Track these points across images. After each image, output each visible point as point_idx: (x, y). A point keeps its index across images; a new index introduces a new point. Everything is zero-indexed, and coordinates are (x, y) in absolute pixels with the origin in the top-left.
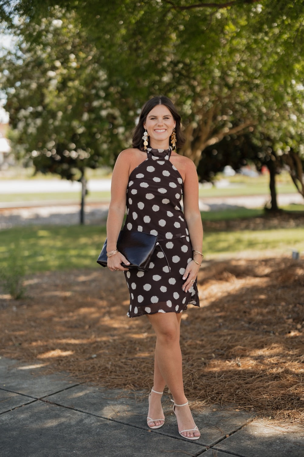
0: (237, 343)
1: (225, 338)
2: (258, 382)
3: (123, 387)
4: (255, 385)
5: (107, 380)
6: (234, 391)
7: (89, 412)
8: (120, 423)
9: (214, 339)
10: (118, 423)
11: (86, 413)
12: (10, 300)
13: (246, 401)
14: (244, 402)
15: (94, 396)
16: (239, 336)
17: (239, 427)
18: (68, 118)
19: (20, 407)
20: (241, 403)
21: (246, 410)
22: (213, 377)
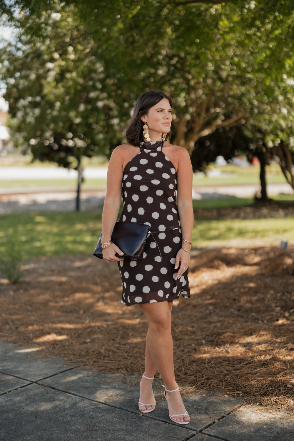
0: (226, 330)
1: (215, 325)
2: (247, 368)
3: (116, 371)
4: (244, 372)
5: (101, 364)
6: (224, 377)
7: (83, 396)
8: (113, 406)
9: (205, 325)
10: (110, 407)
11: (79, 396)
12: (8, 284)
13: (235, 387)
14: (233, 388)
15: (87, 380)
16: (229, 323)
17: (228, 413)
18: (65, 108)
19: (16, 389)
20: (230, 389)
21: (235, 396)
22: (203, 363)
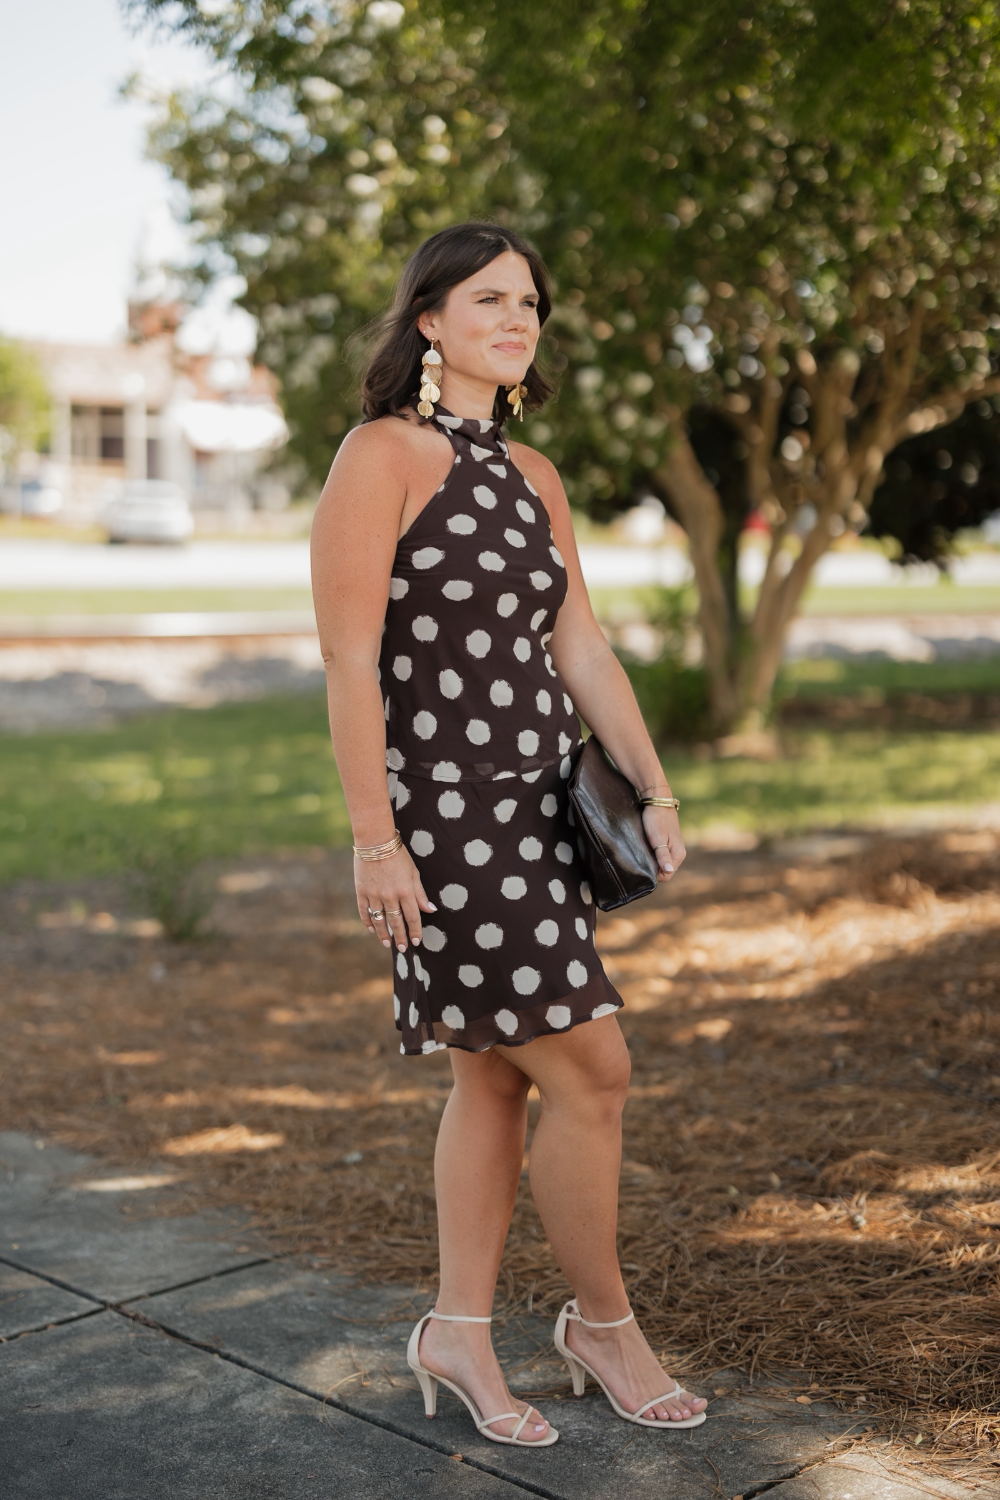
0: (872, 1139)
1: (835, 1116)
2: (908, 1292)
3: (419, 1279)
4: (891, 1306)
5: (372, 1248)
6: (810, 1323)
7: (267, 1369)
8: (364, 1417)
9: (795, 1116)
10: (352, 1417)
11: (256, 1371)
13: (844, 1366)
14: (838, 1370)
15: (305, 1309)
16: (889, 1110)
17: (792, 1469)
19: (37, 1330)
20: (822, 1374)
21: (837, 1402)
22: (747, 1265)
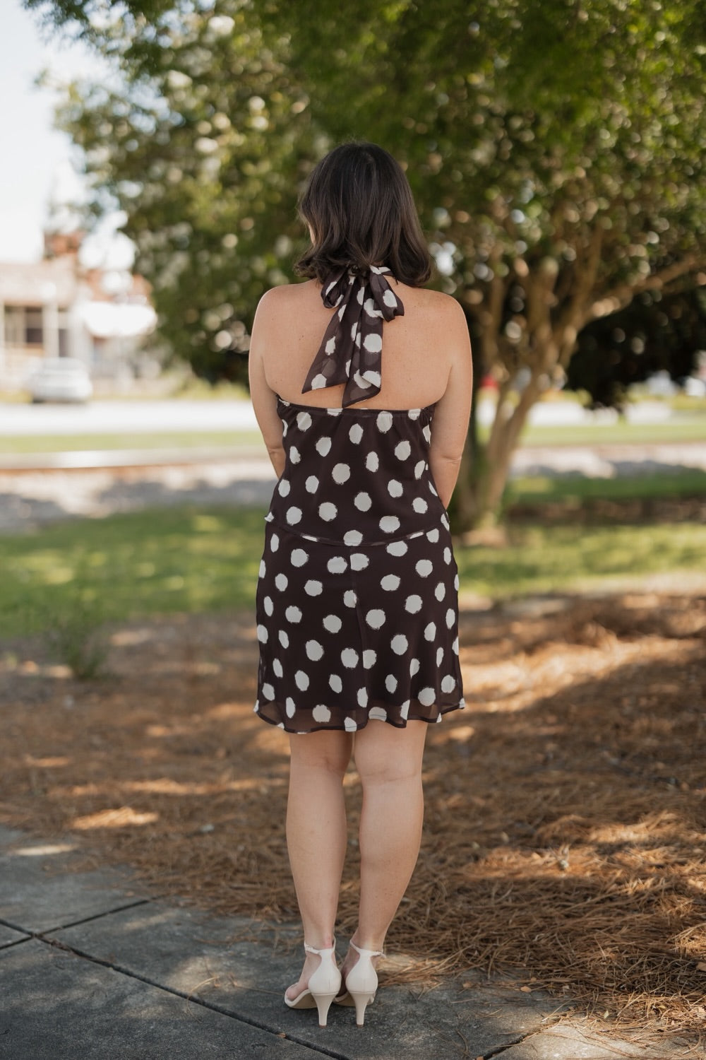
0: (573, 807)
1: (547, 792)
2: (598, 913)
3: (255, 912)
4: (586, 923)
5: (221, 891)
6: (530, 936)
7: (147, 977)
8: (216, 1009)
9: (519, 793)
10: (207, 1009)
11: (139, 978)
13: (554, 965)
14: (550, 968)
15: (174, 935)
16: (584, 787)
17: (518, 1037)
20: (539, 971)
21: (549, 990)
22: (486, 896)
